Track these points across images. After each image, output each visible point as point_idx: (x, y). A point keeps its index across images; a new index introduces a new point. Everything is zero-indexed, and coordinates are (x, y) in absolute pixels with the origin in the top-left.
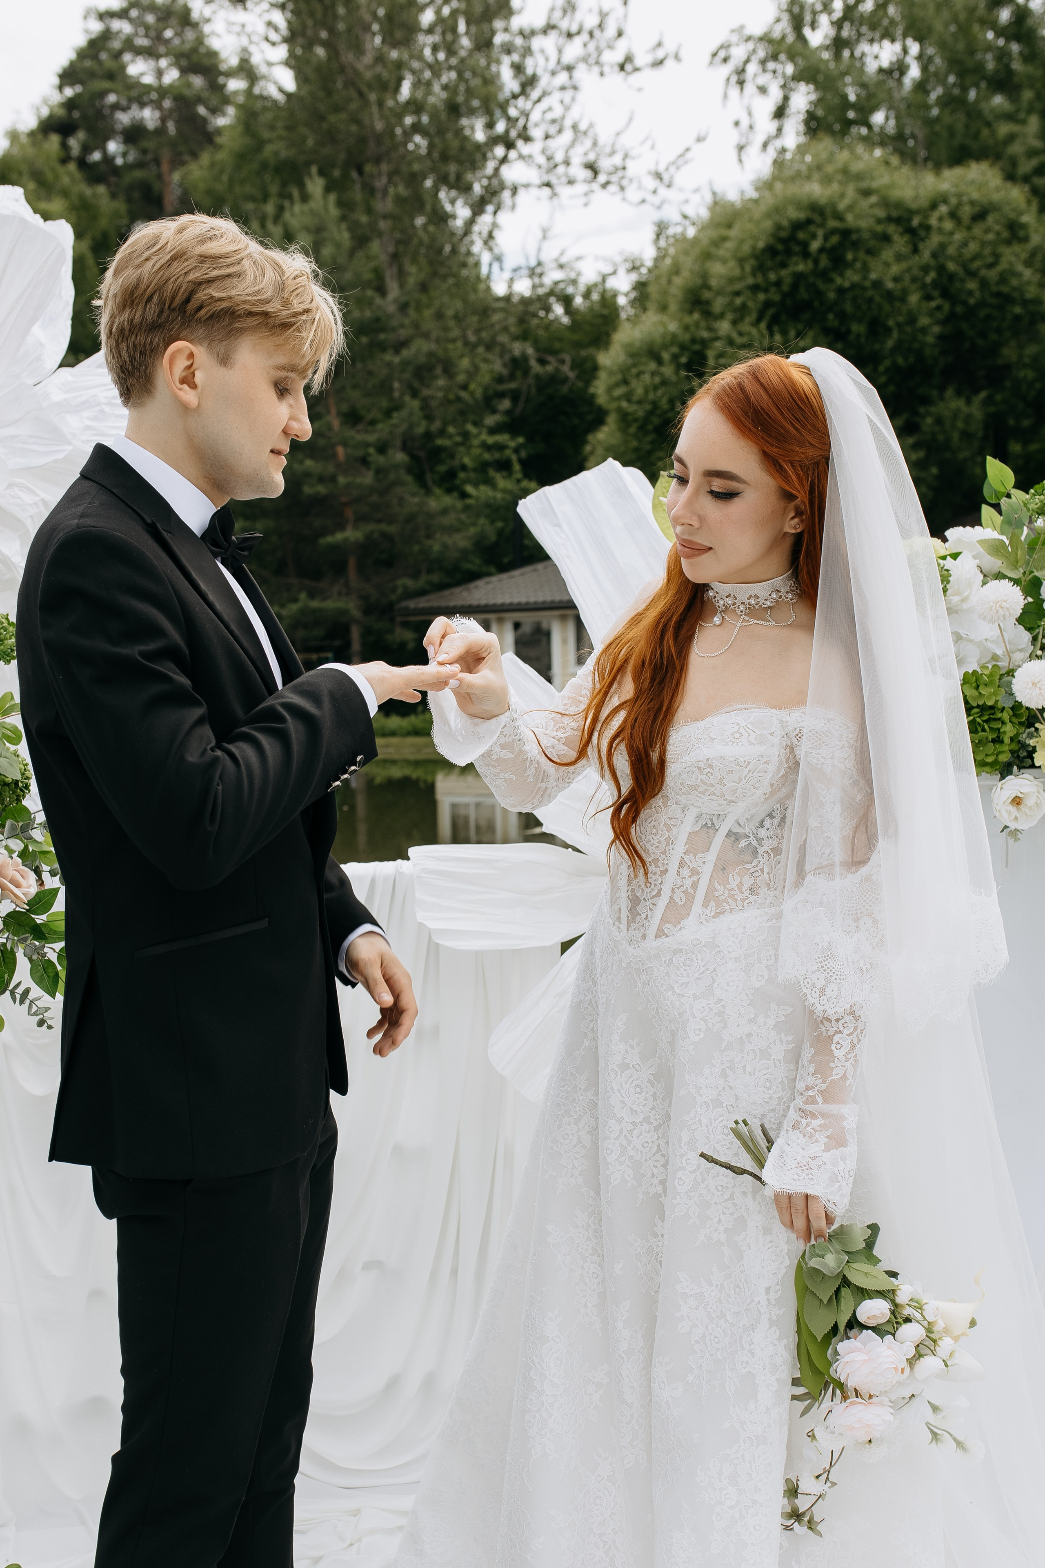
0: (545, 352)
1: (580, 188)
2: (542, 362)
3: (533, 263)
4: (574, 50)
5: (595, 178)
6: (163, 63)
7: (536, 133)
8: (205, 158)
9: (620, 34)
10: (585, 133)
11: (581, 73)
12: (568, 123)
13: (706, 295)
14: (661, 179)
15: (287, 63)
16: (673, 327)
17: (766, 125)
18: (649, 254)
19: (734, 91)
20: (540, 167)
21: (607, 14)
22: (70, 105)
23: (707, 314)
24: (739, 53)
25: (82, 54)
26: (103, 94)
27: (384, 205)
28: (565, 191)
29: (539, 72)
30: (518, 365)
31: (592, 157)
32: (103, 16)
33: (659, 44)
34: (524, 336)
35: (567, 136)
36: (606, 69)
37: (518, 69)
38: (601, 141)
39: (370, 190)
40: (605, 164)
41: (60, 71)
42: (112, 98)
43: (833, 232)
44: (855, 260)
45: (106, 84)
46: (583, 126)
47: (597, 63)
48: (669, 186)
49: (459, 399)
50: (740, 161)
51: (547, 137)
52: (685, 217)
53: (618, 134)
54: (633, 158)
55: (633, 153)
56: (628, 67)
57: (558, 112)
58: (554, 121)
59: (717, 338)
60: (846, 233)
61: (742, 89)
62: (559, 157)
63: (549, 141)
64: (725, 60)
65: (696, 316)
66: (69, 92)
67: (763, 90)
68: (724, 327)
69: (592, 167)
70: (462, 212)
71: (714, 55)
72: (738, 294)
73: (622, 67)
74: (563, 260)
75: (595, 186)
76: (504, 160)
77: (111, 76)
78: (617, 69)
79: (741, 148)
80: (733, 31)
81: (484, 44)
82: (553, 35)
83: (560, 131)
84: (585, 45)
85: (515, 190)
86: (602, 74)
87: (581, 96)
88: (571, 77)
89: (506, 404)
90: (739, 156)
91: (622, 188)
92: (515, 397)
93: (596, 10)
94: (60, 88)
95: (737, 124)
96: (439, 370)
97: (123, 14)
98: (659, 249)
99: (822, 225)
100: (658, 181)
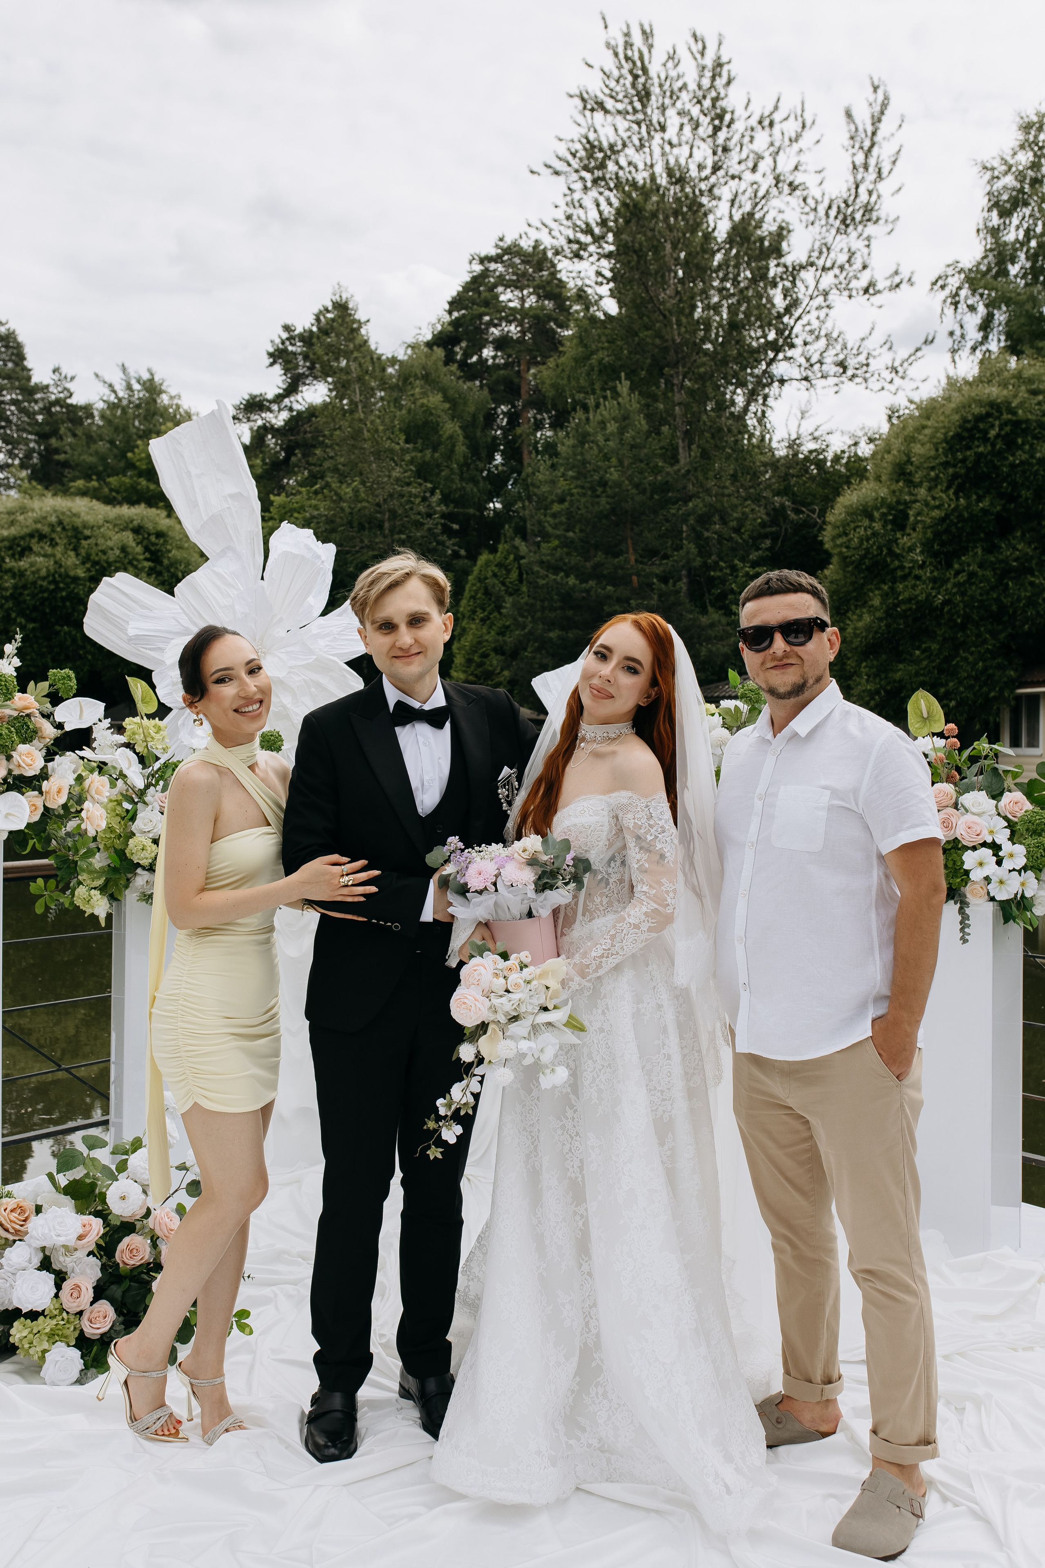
0: (800, 503)
1: (832, 381)
2: (797, 512)
3: (794, 437)
4: (828, 280)
5: (844, 372)
6: (525, 292)
7: (798, 342)
8: (551, 363)
9: (865, 267)
10: (836, 340)
11: (833, 296)
12: (823, 333)
13: (910, 468)
14: (897, 372)
15: (612, 295)
16: (883, 492)
17: (974, 335)
18: (885, 428)
19: (949, 311)
20: (800, 366)
21: (853, 254)
22: (455, 323)
23: (910, 483)
24: (954, 282)
25: (467, 287)
26: (480, 316)
27: (679, 397)
28: (819, 383)
29: (800, 296)
30: (778, 515)
31: (841, 357)
32: (482, 261)
33: (896, 273)
34: (785, 491)
35: (823, 342)
36: (854, 293)
37: (786, 293)
38: (849, 346)
39: (670, 385)
40: (852, 362)
41: (450, 299)
42: (487, 318)
43: (1006, 423)
44: (1023, 444)
45: (483, 309)
46: (835, 335)
47: (847, 289)
48: (903, 378)
49: (730, 539)
50: (954, 361)
51: (806, 344)
52: (911, 402)
53: (863, 339)
54: (874, 357)
55: (874, 353)
56: (871, 291)
57: (815, 324)
58: (811, 332)
59: (916, 501)
60: (1017, 424)
61: (956, 309)
62: (814, 360)
63: (808, 347)
64: (943, 287)
65: (901, 484)
66: (455, 314)
67: (972, 308)
68: (922, 492)
69: (842, 365)
70: (740, 400)
71: (934, 283)
72: (933, 468)
73: (866, 291)
74: (816, 434)
75: (844, 378)
76: (773, 360)
77: (486, 304)
78: (861, 293)
79: (954, 351)
80: (948, 266)
81: (761, 275)
82: (812, 270)
83: (818, 338)
84: (836, 276)
85: (782, 382)
86: (850, 297)
87: (832, 312)
88: (825, 300)
89: (768, 542)
90: (953, 358)
91: (866, 380)
92: (775, 537)
93: (846, 250)
94: (450, 312)
95: (951, 334)
96: (716, 518)
97: (497, 259)
98: (892, 424)
99: (998, 418)
100: (893, 374)
